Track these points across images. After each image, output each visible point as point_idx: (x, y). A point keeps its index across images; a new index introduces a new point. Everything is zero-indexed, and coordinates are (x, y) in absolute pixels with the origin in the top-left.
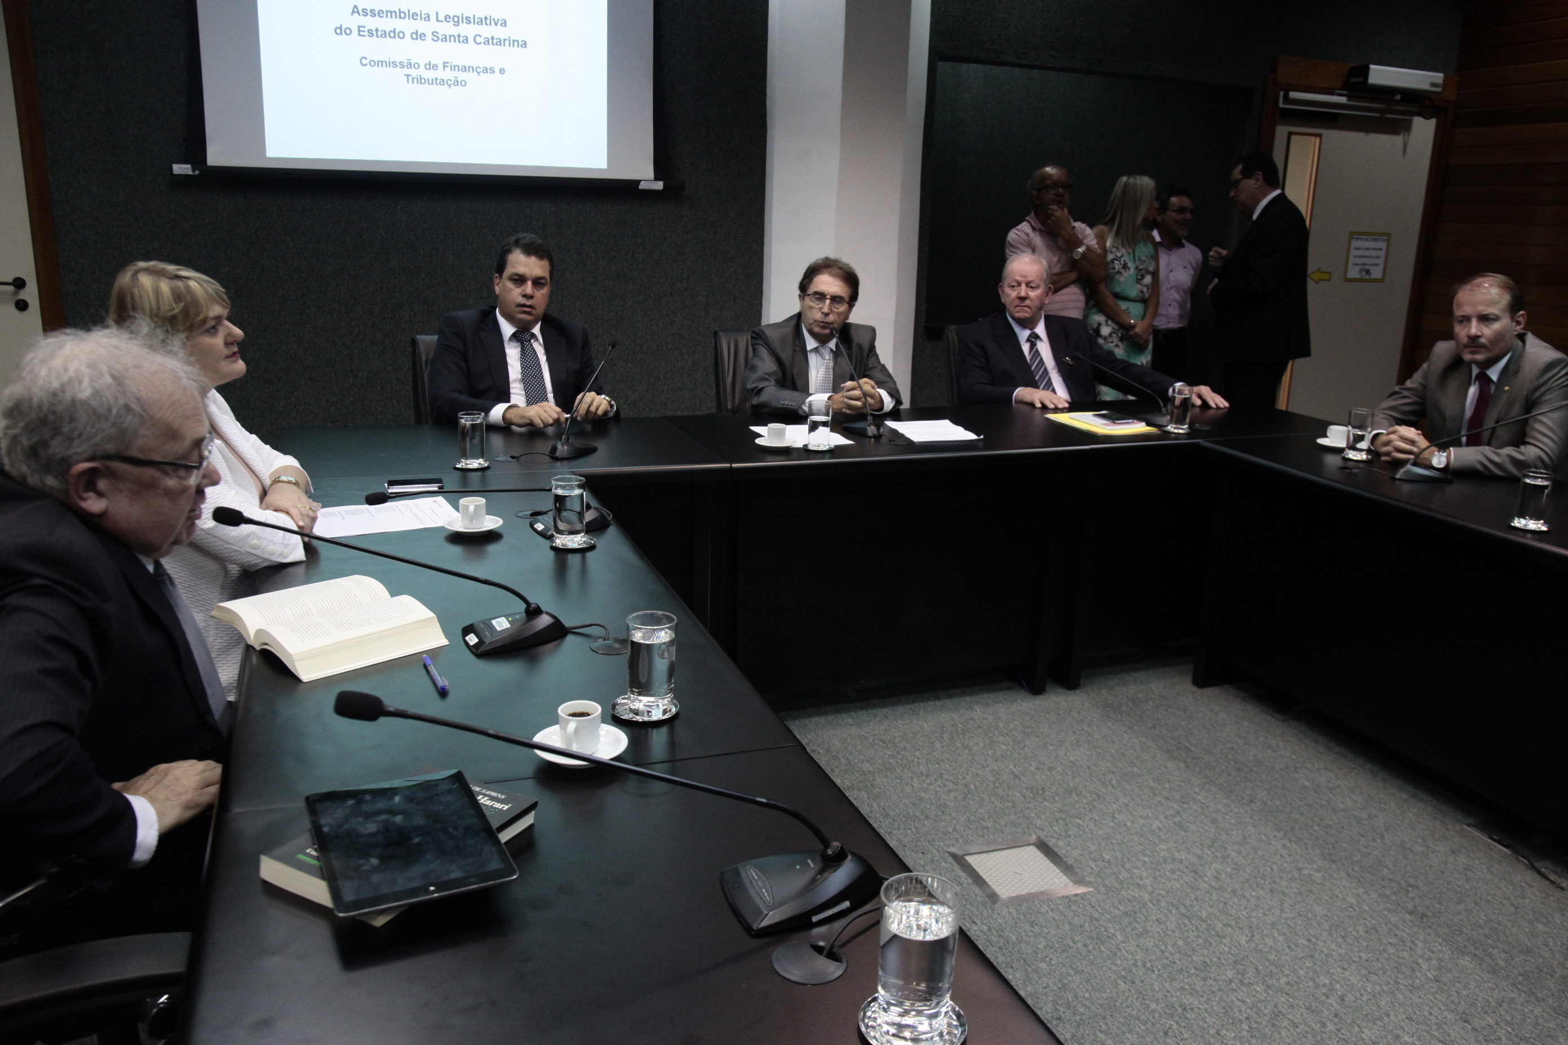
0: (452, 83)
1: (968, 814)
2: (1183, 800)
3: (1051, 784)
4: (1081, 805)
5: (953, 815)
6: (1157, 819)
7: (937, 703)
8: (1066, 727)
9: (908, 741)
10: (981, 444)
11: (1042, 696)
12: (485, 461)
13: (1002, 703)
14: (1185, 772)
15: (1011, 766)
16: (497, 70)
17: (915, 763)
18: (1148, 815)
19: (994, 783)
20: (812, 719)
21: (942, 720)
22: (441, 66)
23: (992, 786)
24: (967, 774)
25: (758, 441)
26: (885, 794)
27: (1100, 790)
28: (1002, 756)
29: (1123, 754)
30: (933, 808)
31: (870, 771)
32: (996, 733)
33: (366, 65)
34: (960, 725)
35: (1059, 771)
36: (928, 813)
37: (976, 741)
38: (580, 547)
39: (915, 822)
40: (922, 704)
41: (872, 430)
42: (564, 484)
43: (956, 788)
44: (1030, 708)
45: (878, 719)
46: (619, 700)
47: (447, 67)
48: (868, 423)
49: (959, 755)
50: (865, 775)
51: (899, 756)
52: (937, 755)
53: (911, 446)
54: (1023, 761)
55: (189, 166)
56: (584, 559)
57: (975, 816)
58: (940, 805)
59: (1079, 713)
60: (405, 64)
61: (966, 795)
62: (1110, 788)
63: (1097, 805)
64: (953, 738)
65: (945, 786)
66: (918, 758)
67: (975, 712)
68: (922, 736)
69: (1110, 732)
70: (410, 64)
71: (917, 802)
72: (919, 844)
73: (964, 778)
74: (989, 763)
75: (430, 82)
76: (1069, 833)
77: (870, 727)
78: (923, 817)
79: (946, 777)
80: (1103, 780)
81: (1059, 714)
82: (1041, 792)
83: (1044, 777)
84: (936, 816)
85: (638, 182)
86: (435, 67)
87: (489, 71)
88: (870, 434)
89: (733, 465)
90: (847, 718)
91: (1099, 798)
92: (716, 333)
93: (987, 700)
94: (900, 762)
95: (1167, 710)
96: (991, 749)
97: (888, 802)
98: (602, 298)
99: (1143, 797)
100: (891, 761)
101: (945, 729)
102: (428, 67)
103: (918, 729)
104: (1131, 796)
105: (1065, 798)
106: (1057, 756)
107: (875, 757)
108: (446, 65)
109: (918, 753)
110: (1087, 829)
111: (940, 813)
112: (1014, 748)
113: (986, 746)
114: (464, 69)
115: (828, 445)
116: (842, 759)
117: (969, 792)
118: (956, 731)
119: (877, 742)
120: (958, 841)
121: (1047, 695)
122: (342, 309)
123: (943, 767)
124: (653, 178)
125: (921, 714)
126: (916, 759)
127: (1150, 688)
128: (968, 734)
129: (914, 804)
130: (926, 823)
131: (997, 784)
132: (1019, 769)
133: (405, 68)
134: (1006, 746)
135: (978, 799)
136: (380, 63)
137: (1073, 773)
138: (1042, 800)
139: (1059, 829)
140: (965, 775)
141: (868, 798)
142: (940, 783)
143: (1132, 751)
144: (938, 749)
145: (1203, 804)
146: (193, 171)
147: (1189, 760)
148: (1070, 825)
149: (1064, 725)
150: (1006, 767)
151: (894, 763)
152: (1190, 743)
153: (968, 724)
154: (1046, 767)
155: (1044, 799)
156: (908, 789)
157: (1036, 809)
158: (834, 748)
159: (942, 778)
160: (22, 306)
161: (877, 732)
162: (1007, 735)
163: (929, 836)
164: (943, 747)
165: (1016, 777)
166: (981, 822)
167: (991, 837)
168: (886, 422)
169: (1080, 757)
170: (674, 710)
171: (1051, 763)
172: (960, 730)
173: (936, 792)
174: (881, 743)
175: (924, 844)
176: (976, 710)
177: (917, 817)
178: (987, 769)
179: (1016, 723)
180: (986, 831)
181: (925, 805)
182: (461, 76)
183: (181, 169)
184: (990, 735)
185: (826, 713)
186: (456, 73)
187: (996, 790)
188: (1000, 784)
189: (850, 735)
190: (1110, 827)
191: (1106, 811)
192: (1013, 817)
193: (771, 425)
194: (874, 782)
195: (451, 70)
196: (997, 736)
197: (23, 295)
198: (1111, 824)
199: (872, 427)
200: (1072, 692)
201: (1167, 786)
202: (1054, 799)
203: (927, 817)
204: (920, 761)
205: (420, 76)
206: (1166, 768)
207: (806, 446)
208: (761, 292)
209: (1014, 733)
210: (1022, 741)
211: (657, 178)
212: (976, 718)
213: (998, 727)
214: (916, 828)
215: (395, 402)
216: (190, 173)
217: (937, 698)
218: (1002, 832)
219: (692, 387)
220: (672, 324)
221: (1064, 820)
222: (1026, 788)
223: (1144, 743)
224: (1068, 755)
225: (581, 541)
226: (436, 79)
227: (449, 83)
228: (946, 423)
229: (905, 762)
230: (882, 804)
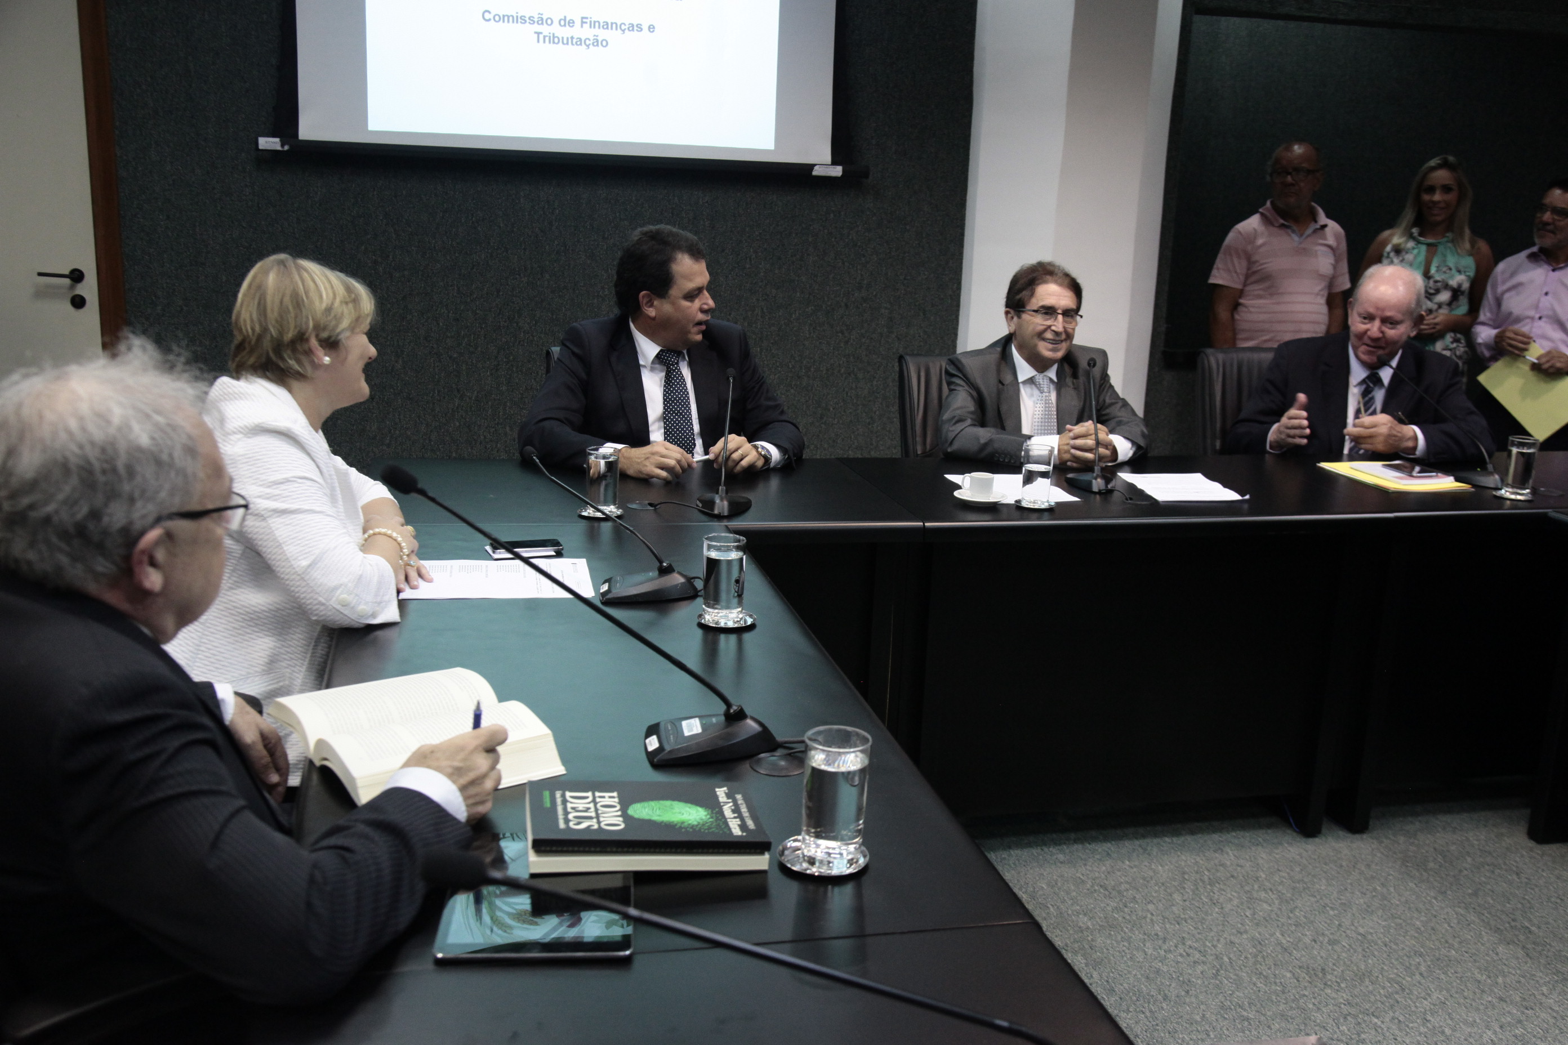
0: (591, 42)
1: (1220, 997)
2: (1524, 1003)
3: (1334, 964)
4: (1378, 997)
5: (1201, 997)
6: (1488, 1027)
7: (1175, 839)
8: (1351, 884)
9: (1138, 890)
10: (1246, 506)
11: (1317, 840)
12: (618, 508)
13: (1262, 846)
14: (1526, 963)
15: (1278, 934)
16: (645, 28)
17: (1148, 920)
18: (1475, 1022)
19: (1256, 956)
20: (1012, 852)
21: (1183, 864)
22: (578, 22)
23: (1252, 960)
24: (1218, 940)
25: (956, 494)
26: (1109, 960)
27: (1404, 979)
28: (1264, 918)
29: (1433, 929)
30: (1173, 985)
31: (1088, 928)
32: (1256, 887)
33: (489, 20)
34: (1206, 873)
35: (1344, 946)
36: (1166, 992)
37: (1229, 896)
38: (736, 625)
39: (1149, 1003)
40: (1156, 841)
41: (1098, 484)
42: (718, 544)
43: (1204, 959)
44: (1300, 855)
45: (1098, 857)
46: (791, 844)
47: (586, 23)
48: (1095, 475)
49: (1207, 914)
50: (1082, 932)
51: (1126, 910)
52: (1177, 912)
53: (1154, 506)
54: (1294, 927)
55: (277, 140)
56: (740, 643)
57: (1230, 1001)
58: (1184, 982)
59: (1368, 866)
60: (536, 20)
61: (1218, 970)
62: (1418, 977)
63: (1399, 1000)
64: (1197, 889)
65: (1188, 955)
66: (1152, 914)
67: (1226, 856)
68: (1156, 884)
69: (1414, 897)
70: (542, 19)
71: (1152, 976)
72: (1156, 1034)
73: (1215, 946)
74: (1247, 927)
75: (565, 42)
76: (1363, 1036)
77: (1088, 867)
78: (1160, 997)
79: (1189, 943)
80: (1408, 964)
81: (1341, 866)
82: (1320, 975)
83: (1323, 954)
84: (1178, 996)
85: (811, 167)
86: (571, 23)
87: (635, 28)
88: (1095, 489)
89: (926, 524)
90: (1058, 854)
91: (1403, 990)
92: (901, 358)
93: (1242, 840)
94: (1128, 917)
95: (1493, 872)
96: (1249, 908)
97: (1113, 973)
98: (762, 309)
99: (1466, 994)
100: (1116, 916)
101: (1186, 877)
102: (562, 23)
103: (1151, 873)
104: (1448, 990)
105: (1355, 986)
106: (1340, 925)
107: (1094, 908)
108: (584, 20)
109: (1151, 907)
110: (1388, 1034)
111: (1183, 993)
112: (1280, 909)
113: (1242, 903)
114: (606, 26)
115: (1048, 502)
116: (1052, 909)
117: (1221, 967)
118: (1201, 880)
119: (1096, 888)
120: (1208, 1035)
121: (1324, 838)
122: (450, 315)
123: (1186, 929)
124: (830, 163)
125: (1155, 854)
126: (1149, 916)
127: (1468, 839)
128: (1217, 885)
129: (1148, 978)
130: (1164, 1005)
131: (1259, 958)
132: (1288, 939)
133: (536, 24)
134: (1270, 905)
135: (1234, 977)
136: (506, 18)
137: (1364, 950)
138: (1322, 986)
139: (1349, 1030)
140: (1215, 943)
141: (1087, 965)
142: (1182, 951)
143: (1446, 925)
144: (1178, 904)
145: (1557, 1012)
146: (282, 146)
147: (1529, 946)
148: (1364, 1025)
149: (1349, 881)
150: (1272, 935)
151: (1120, 919)
152: (1530, 920)
153: (1217, 871)
154: (1326, 940)
155: (1325, 984)
156: (1140, 956)
157: (1315, 998)
158: (1041, 892)
159: (1184, 944)
160: (78, 302)
161: (1097, 874)
162: (1271, 890)
163: (1169, 1024)
164: (1185, 901)
165: (1286, 949)
166: (1239, 1010)
167: (1254, 1032)
168: (1119, 474)
169: (1372, 928)
170: (862, 861)
171: (1332, 934)
172: (1206, 878)
173: (1178, 962)
174: (1102, 890)
175: (1163, 1035)
176: (1227, 853)
177: (1153, 996)
178: (1245, 936)
179: (1281, 874)
180: (1246, 1023)
181: (1163, 981)
182: (602, 34)
183: (268, 143)
184: (1247, 888)
185: (1029, 845)
186: (596, 31)
187: (1258, 966)
188: (1263, 957)
189: (1062, 876)
190: (1420, 1034)
191: (1413, 1009)
192: (1282, 1007)
193: (975, 474)
194: (1094, 943)
195: (591, 27)
196: (1258, 891)
197: (81, 289)
198: (1422, 1029)
199: (1099, 480)
200: (1358, 836)
201: (1500, 980)
202: (1339, 985)
203: (1165, 998)
204: (1154, 918)
205: (553, 34)
206: (1497, 954)
207: (1018, 502)
208: (958, 306)
209: (1280, 888)
210: (1292, 900)
211: (834, 162)
212: (1228, 863)
213: (1257, 878)
214: (1151, 1011)
215: (508, 429)
216: (279, 148)
217: (1177, 833)
218: (1269, 1027)
219: (868, 421)
220: (847, 342)
221: (1355, 1017)
222: (1300, 967)
223: (1461, 915)
224: (1356, 924)
225: (738, 617)
226: (572, 38)
227: (588, 42)
228: (1198, 477)
229: (1134, 918)
230: (1104, 975)
